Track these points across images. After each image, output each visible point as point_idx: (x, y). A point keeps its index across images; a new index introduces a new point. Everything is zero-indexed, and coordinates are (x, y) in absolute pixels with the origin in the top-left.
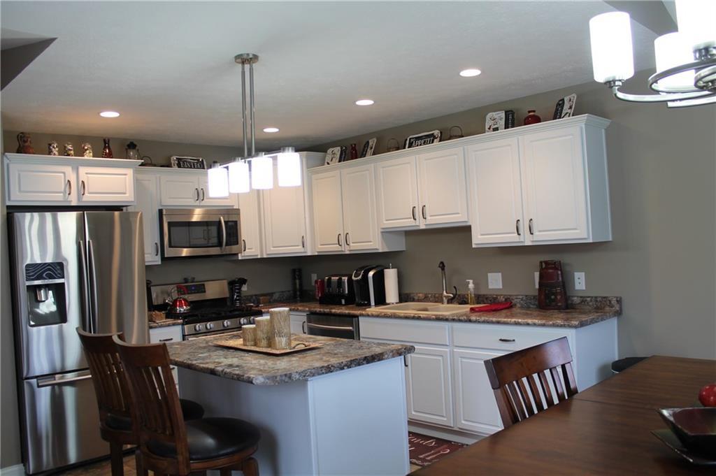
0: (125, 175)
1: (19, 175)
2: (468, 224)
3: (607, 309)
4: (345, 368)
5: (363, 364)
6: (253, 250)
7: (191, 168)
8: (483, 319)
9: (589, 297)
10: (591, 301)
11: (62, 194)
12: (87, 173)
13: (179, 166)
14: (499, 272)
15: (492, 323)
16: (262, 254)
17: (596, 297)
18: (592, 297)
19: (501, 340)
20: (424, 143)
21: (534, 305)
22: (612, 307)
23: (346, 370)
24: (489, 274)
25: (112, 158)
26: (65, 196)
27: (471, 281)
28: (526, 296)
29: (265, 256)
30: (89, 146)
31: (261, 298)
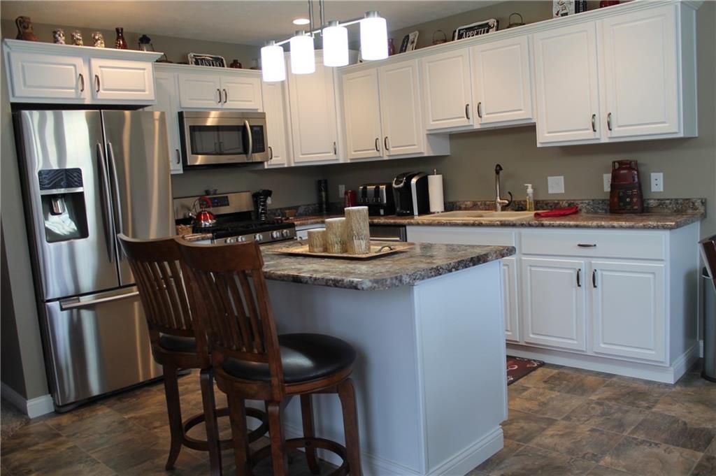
0: (144, 69)
1: (23, 67)
2: (533, 121)
3: (690, 211)
4: (453, 270)
5: (470, 266)
6: (280, 158)
7: (210, 65)
8: (558, 222)
9: (668, 199)
10: (670, 203)
11: (73, 91)
12: (100, 67)
13: (197, 63)
14: (562, 175)
15: (570, 227)
16: (289, 161)
17: (676, 200)
18: (672, 200)
19: (579, 245)
20: (477, 34)
21: (603, 209)
22: (696, 210)
23: (454, 273)
24: (549, 178)
25: (127, 49)
26: (77, 93)
27: (530, 186)
28: (593, 200)
29: (293, 165)
30: (100, 35)
31: (287, 211)
